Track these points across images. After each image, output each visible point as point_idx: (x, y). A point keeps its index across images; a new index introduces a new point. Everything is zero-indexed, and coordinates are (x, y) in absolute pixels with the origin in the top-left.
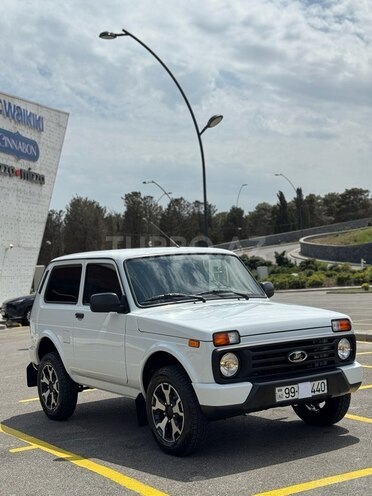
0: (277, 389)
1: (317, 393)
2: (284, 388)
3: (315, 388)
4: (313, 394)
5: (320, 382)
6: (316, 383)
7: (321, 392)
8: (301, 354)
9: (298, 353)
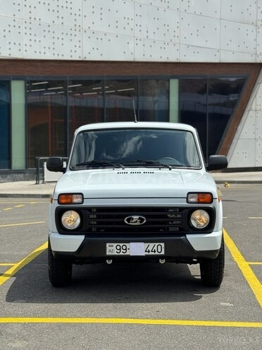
0: (108, 245)
1: (151, 253)
2: (115, 245)
3: (150, 248)
4: (147, 253)
5: (157, 244)
6: (152, 245)
7: (157, 253)
8: (140, 218)
9: (136, 217)
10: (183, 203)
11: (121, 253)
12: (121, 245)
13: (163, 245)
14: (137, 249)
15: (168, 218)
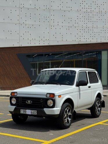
0: (21, 110)
3: (32, 112)
4: (31, 114)
5: (34, 111)
6: (33, 111)
7: (34, 114)
8: (30, 102)
9: (29, 101)
10: (45, 97)
11: (24, 113)
12: (24, 110)
13: (36, 111)
14: (29, 112)
15: (40, 102)
